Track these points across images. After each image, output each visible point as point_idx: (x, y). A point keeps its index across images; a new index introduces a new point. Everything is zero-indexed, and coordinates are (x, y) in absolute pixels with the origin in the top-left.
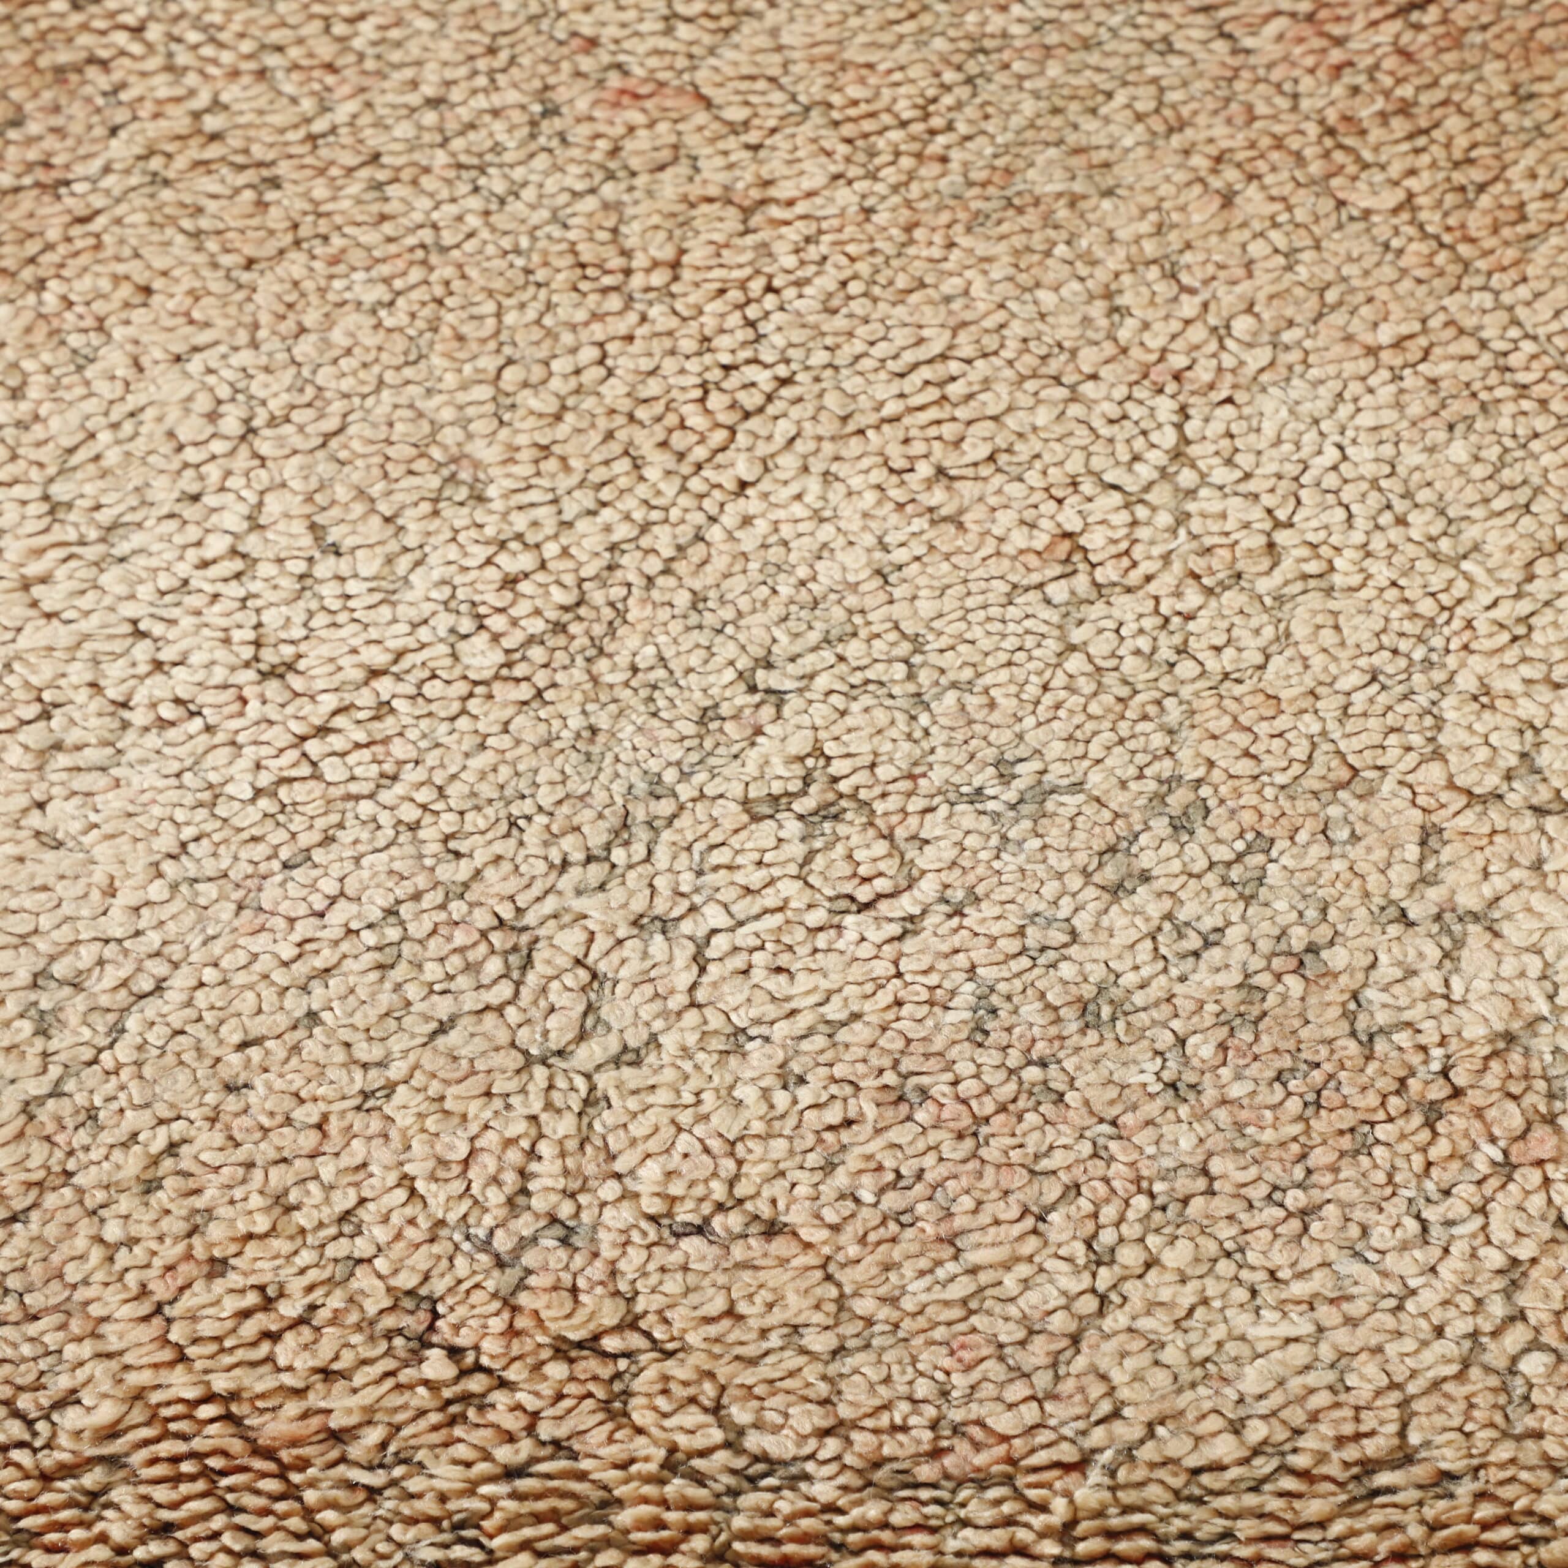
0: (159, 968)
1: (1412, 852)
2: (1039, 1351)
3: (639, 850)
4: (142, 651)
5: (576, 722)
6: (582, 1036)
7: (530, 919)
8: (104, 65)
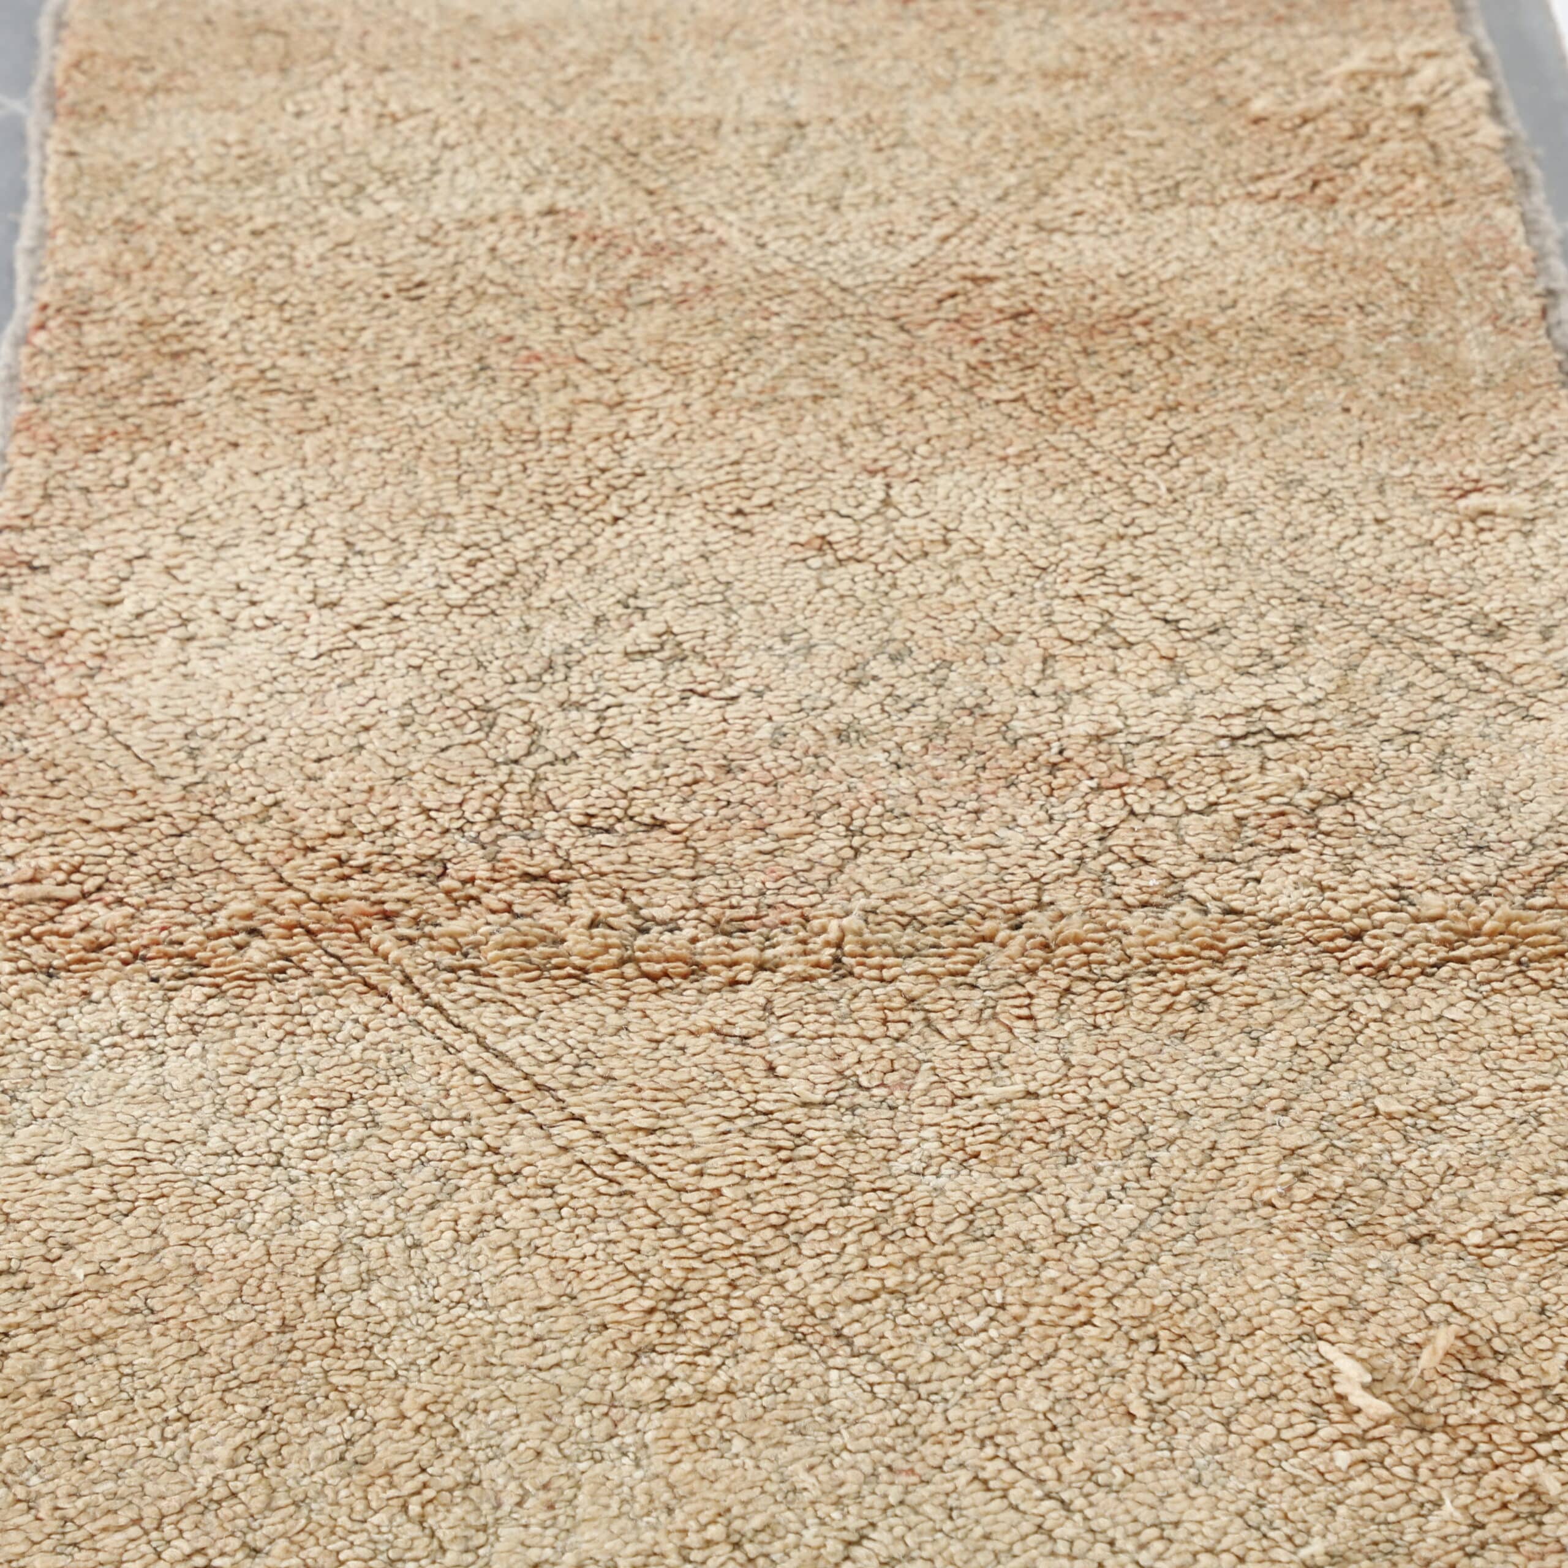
0: (264, 731)
1: (1038, 666)
2: (818, 873)
3: (560, 676)
4: (243, 596)
5: (517, 623)
6: (529, 754)
7: (494, 704)
8: (203, 351)
